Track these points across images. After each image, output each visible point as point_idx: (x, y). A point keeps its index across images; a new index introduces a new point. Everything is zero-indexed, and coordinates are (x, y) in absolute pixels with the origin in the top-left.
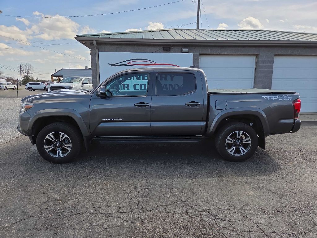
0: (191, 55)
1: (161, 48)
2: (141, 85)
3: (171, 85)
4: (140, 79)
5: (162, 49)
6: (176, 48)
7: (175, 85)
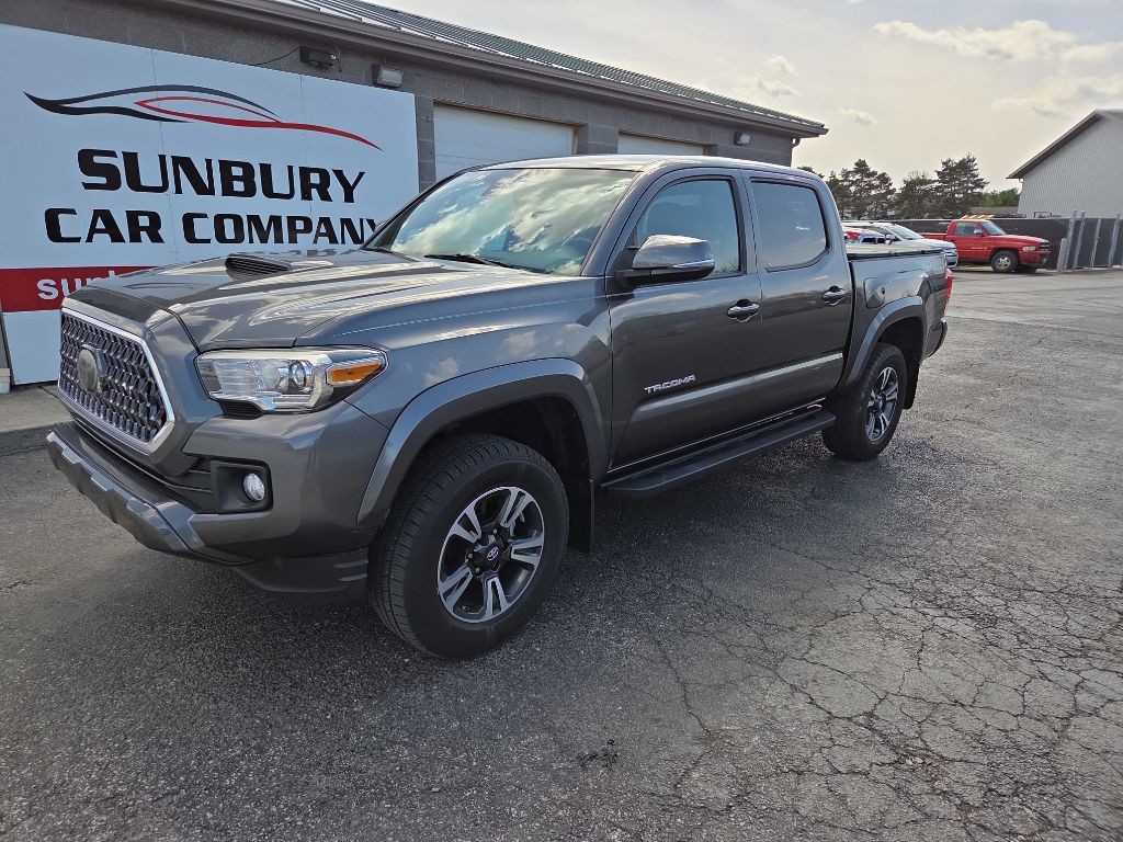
0: (408, 99)
1: (290, 50)
2: (219, 219)
3: (347, 222)
4: (211, 191)
5: (297, 55)
6: (351, 61)
7: (361, 220)
